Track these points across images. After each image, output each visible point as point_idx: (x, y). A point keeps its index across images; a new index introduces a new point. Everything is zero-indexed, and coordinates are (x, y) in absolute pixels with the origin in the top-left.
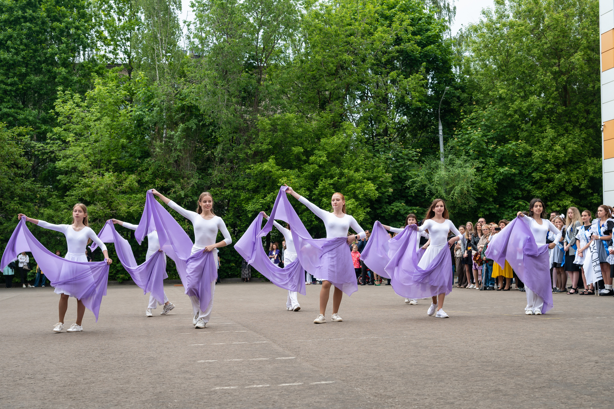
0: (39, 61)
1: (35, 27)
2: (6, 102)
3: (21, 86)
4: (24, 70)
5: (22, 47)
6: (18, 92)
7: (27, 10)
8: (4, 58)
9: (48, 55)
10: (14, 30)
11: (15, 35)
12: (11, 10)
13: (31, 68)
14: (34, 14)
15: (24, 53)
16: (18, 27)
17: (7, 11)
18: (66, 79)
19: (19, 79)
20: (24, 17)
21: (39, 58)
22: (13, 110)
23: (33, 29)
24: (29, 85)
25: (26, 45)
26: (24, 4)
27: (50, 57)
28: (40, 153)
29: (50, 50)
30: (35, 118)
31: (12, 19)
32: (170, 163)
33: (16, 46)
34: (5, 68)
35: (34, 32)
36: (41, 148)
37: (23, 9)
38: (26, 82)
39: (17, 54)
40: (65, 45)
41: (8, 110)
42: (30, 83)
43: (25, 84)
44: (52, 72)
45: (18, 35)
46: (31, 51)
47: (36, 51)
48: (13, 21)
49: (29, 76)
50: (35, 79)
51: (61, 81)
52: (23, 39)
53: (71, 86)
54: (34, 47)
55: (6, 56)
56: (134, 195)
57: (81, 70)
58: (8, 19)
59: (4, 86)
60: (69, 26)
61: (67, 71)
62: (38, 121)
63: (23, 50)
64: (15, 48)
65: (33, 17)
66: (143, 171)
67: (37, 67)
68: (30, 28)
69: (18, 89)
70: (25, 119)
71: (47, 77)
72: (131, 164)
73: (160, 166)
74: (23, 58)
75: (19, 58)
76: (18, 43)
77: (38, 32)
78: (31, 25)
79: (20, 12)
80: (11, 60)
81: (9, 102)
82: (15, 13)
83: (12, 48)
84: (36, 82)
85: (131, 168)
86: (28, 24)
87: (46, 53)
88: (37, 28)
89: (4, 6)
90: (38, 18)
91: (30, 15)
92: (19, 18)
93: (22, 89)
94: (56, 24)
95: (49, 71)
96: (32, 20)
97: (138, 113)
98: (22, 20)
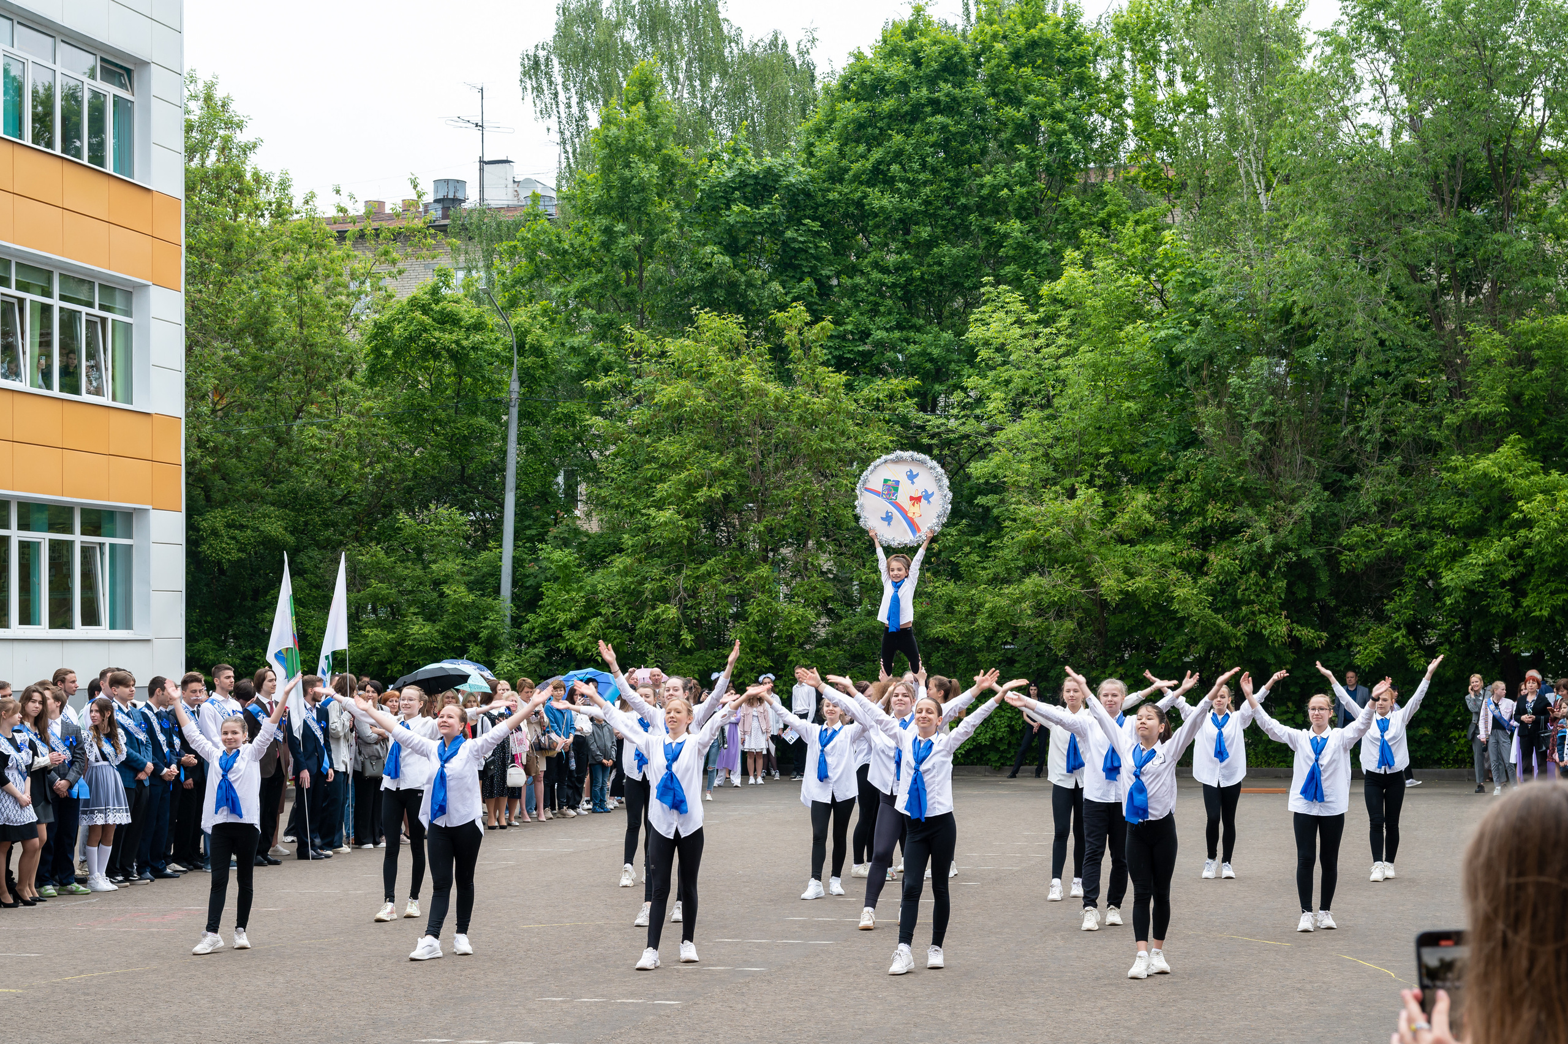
0: (965, 207)
1: (957, 123)
2: (883, 315)
3: (917, 273)
4: (925, 232)
5: (922, 177)
6: (912, 288)
7: (942, 84)
8: (881, 208)
9: (985, 192)
10: (908, 136)
11: (909, 149)
12: (903, 87)
13: (943, 227)
14: (957, 91)
15: (927, 190)
16: (918, 126)
17: (895, 90)
18: (1023, 247)
19: (916, 256)
20: (934, 103)
21: (963, 200)
22: (897, 334)
23: (952, 129)
24: (936, 268)
25: (934, 171)
26: (935, 71)
27: (990, 194)
28: (934, 442)
29: (988, 178)
30: (948, 350)
31: (906, 108)
32: (1244, 463)
33: (910, 175)
34: (883, 230)
35: (954, 134)
36: (943, 428)
37: (932, 81)
38: (931, 262)
39: (911, 195)
40: (1023, 163)
41: (885, 334)
42: (940, 264)
43: (929, 266)
44: (994, 233)
45: (916, 147)
46: (946, 184)
47: (957, 182)
48: (907, 113)
49: (937, 246)
50: (949, 252)
51: (1011, 253)
52: (928, 155)
53: (1036, 263)
54: (952, 175)
55: (885, 202)
56: (1151, 547)
57: (1066, 220)
58: (896, 110)
59: (880, 275)
60: (1037, 113)
61: (1027, 228)
62: (955, 356)
63: (925, 183)
64: (907, 181)
65: (954, 99)
66: (1179, 482)
67: (958, 221)
68: (944, 128)
69: (910, 281)
70: (924, 353)
71: (982, 244)
72: (1155, 464)
73: (1220, 469)
74: (927, 203)
75: (917, 205)
76: (916, 166)
77: (964, 137)
78: (949, 121)
79: (924, 91)
80: (897, 210)
81: (890, 313)
82: (913, 93)
83: (902, 180)
84: (954, 259)
85: (1155, 473)
86: (940, 118)
87: (982, 186)
88: (963, 127)
89: (887, 81)
90: (968, 99)
91: (948, 95)
92: (923, 106)
93: (922, 278)
94: (1009, 111)
95: (987, 230)
96: (952, 107)
97: (1163, 333)
98: (928, 109)
